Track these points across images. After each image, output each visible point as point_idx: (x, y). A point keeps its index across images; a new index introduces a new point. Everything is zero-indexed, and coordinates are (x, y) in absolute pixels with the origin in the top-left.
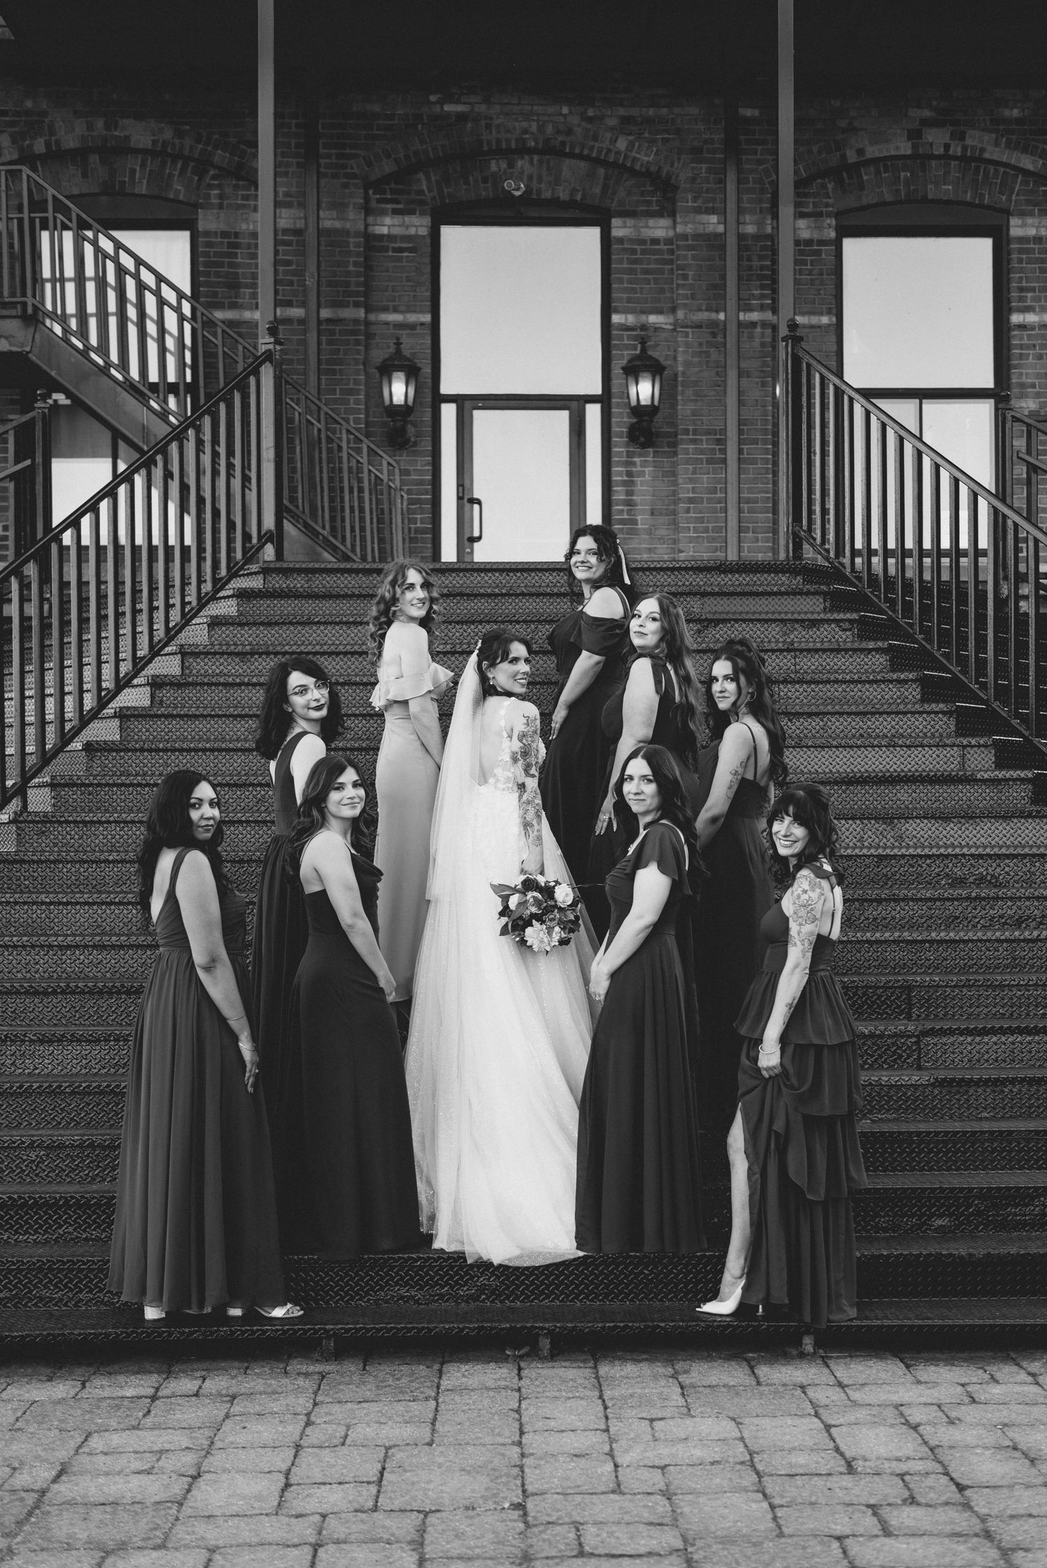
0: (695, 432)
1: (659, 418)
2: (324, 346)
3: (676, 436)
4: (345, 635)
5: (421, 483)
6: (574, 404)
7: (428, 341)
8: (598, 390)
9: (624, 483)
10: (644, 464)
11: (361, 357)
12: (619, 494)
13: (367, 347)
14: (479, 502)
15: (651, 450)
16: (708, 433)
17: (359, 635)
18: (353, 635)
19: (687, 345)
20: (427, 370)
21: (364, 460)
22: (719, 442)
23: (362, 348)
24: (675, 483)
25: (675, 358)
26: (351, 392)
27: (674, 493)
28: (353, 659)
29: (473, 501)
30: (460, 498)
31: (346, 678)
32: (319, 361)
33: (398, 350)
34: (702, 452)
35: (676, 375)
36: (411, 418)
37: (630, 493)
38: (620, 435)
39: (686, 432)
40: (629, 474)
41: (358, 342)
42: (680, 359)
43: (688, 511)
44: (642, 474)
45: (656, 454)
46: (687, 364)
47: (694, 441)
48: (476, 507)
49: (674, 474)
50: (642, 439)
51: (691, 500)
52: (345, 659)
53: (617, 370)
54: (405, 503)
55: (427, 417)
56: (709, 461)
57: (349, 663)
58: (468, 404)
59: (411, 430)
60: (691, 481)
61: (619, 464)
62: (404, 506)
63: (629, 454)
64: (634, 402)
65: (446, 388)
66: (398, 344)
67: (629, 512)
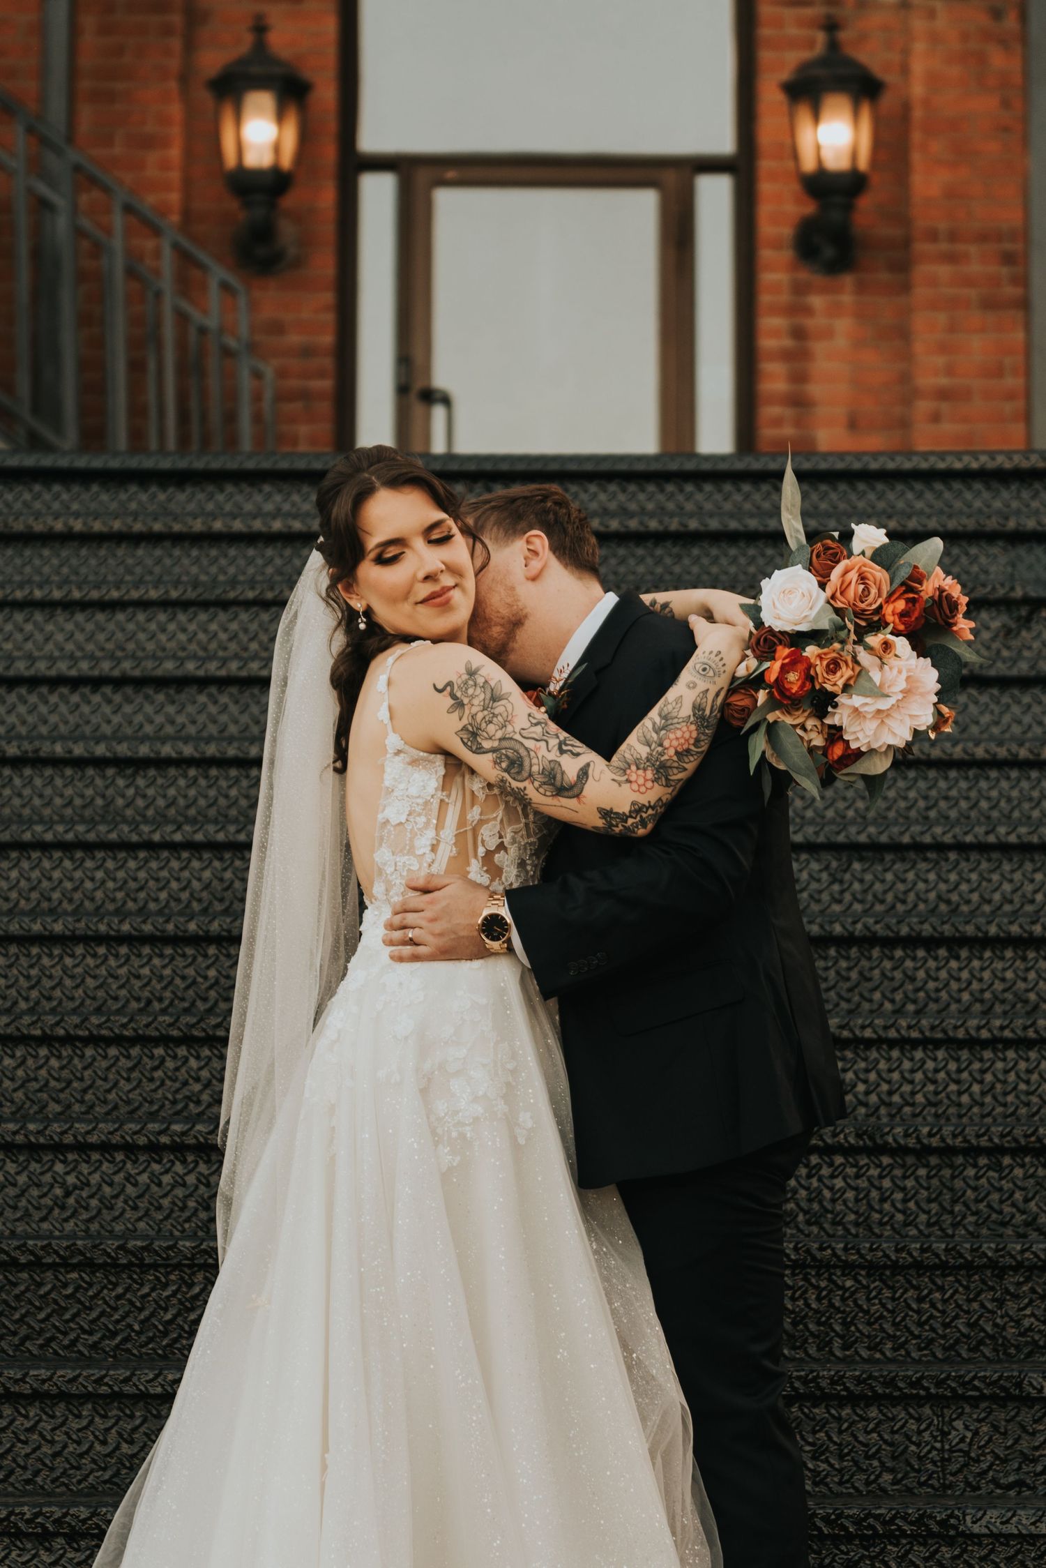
0: (953, 237)
1: (866, 204)
2: (89, 39)
3: (907, 243)
4: (39, 637)
5: (307, 352)
6: (670, 177)
7: (330, 27)
8: (724, 142)
9: (787, 356)
10: (835, 310)
11: (174, 64)
12: (774, 378)
13: (190, 45)
14: (446, 401)
15: (848, 280)
16: (983, 237)
17: (79, 637)
18: (60, 637)
19: (934, 39)
20: (326, 94)
21: (167, 283)
22: (1008, 259)
23: (176, 43)
24: (906, 355)
25: (905, 70)
26: (149, 142)
27: (905, 378)
28: (54, 699)
29: (431, 397)
30: (402, 390)
31: (27, 746)
32: (73, 73)
33: (260, 47)
34: (968, 282)
35: (906, 108)
36: (289, 201)
37: (800, 377)
38: (777, 245)
39: (933, 236)
40: (799, 334)
41: (167, 31)
42: (918, 67)
43: (936, 418)
44: (828, 334)
45: (861, 288)
46: (933, 79)
47: (952, 258)
48: (439, 413)
49: (901, 334)
50: (829, 252)
51: (943, 395)
52: (33, 699)
53: (770, 95)
54: (268, 395)
55: (327, 198)
56: (989, 304)
57: (43, 709)
58: (422, 175)
59: (287, 231)
60: (943, 348)
61: (775, 310)
62: (267, 404)
63: (800, 289)
64: (809, 164)
65: (370, 140)
66: (260, 28)
67: (798, 423)
